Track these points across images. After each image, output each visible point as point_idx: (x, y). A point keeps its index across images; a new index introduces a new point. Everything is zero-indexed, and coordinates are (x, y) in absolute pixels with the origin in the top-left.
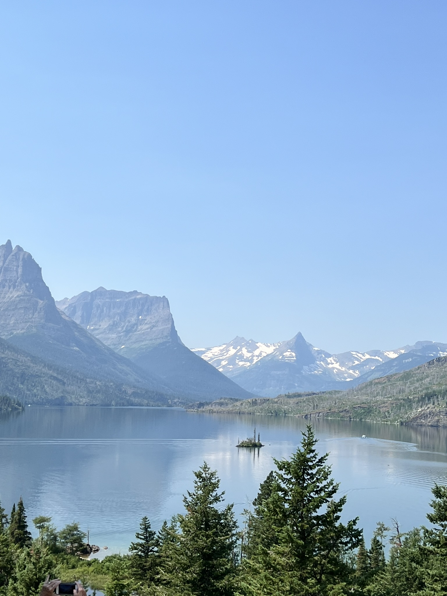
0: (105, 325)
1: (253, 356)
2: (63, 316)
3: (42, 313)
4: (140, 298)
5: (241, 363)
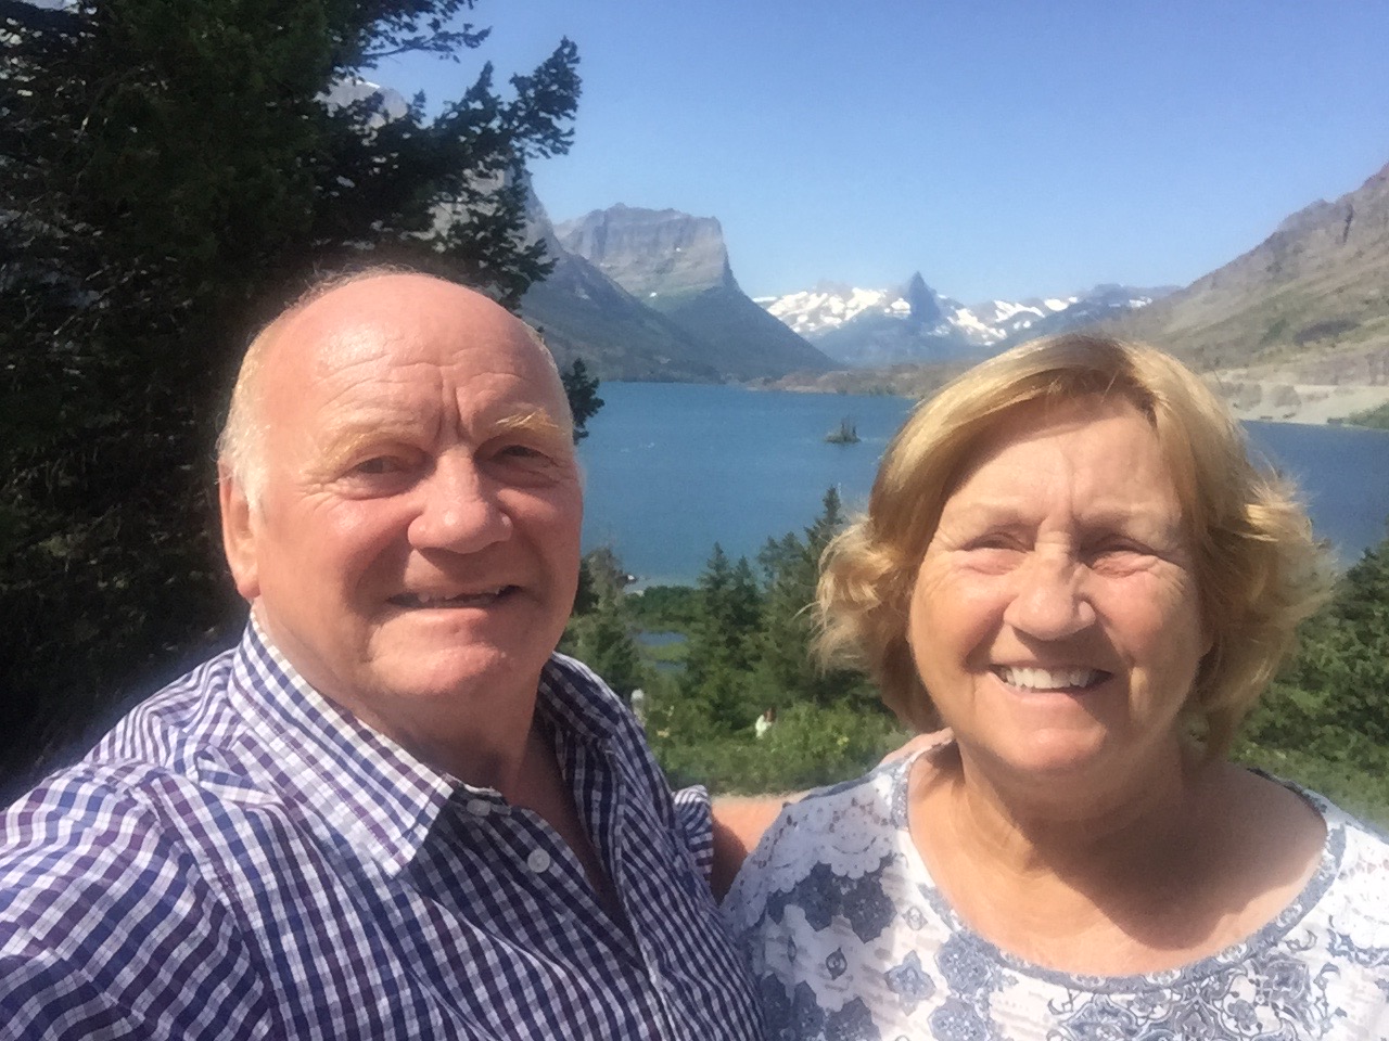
0: (626, 260)
2: (564, 248)
4: (679, 221)
5: (828, 320)
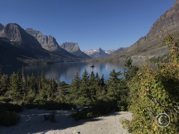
0: (67, 48)
2: (60, 47)
3: (57, 47)
4: (73, 43)
5: (91, 53)
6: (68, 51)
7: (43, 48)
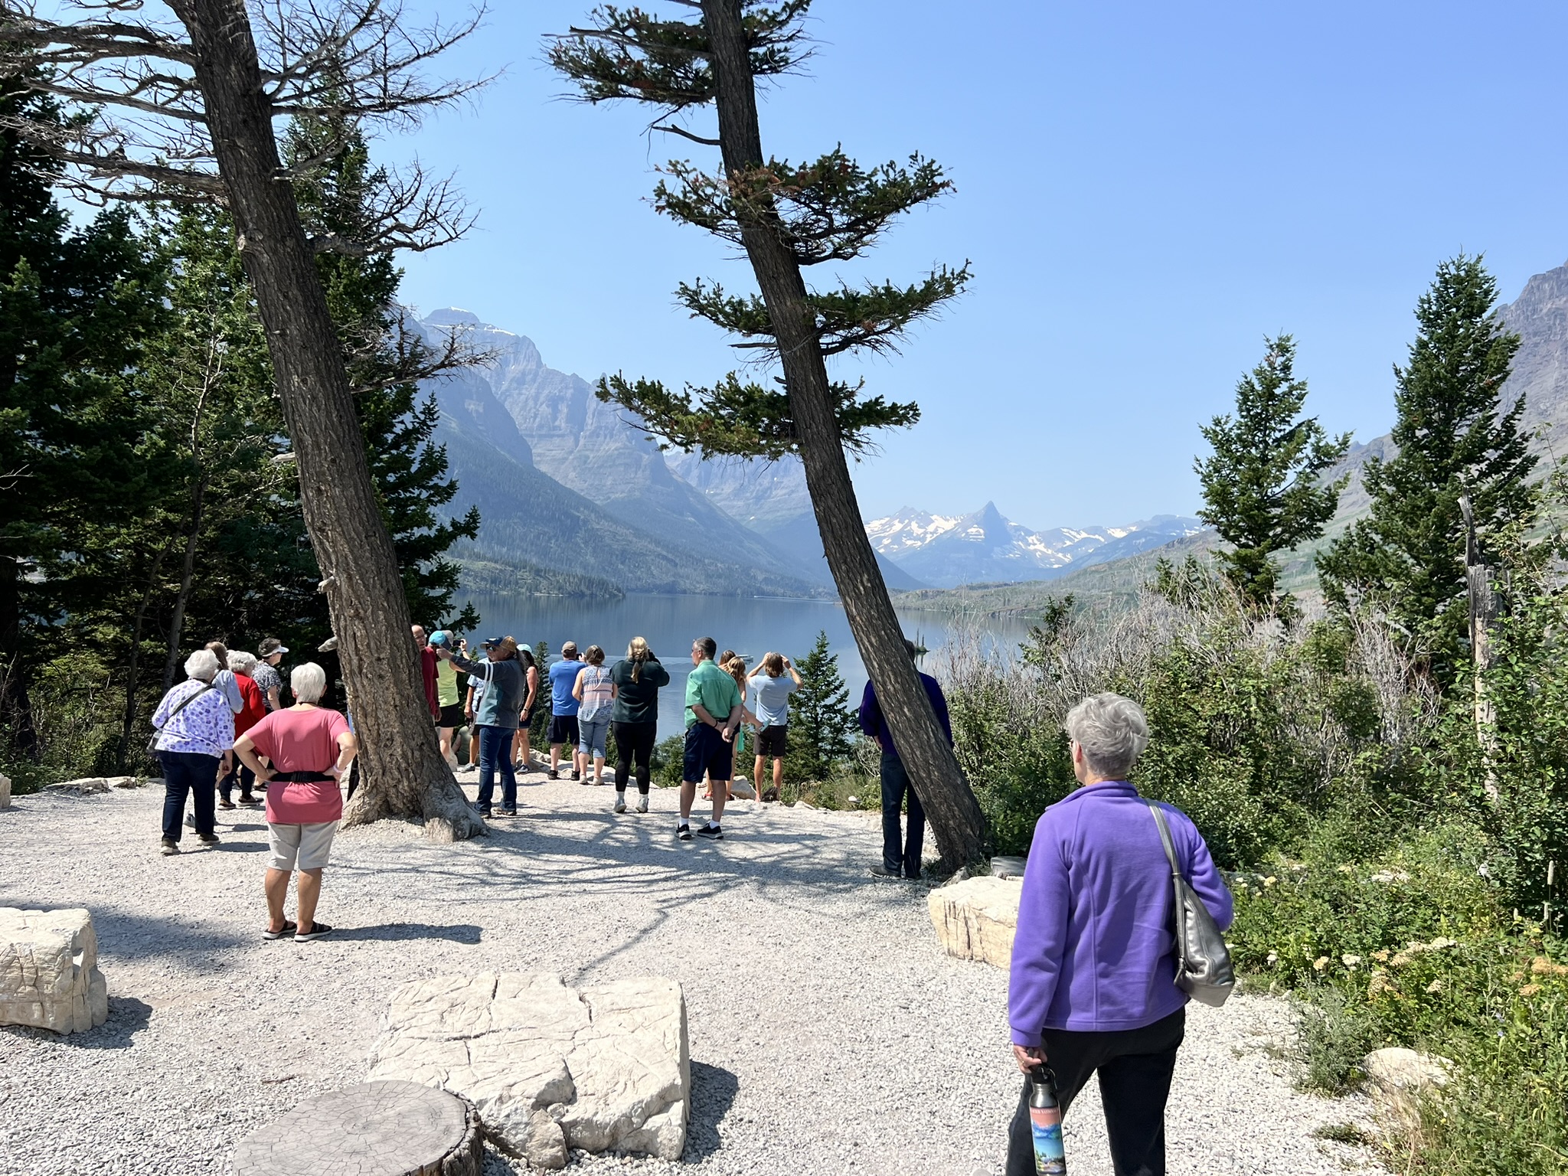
0: (728, 488)
1: (925, 533)
2: (675, 477)
3: (648, 472)
5: (909, 543)
6: (731, 513)
7: (543, 468)
